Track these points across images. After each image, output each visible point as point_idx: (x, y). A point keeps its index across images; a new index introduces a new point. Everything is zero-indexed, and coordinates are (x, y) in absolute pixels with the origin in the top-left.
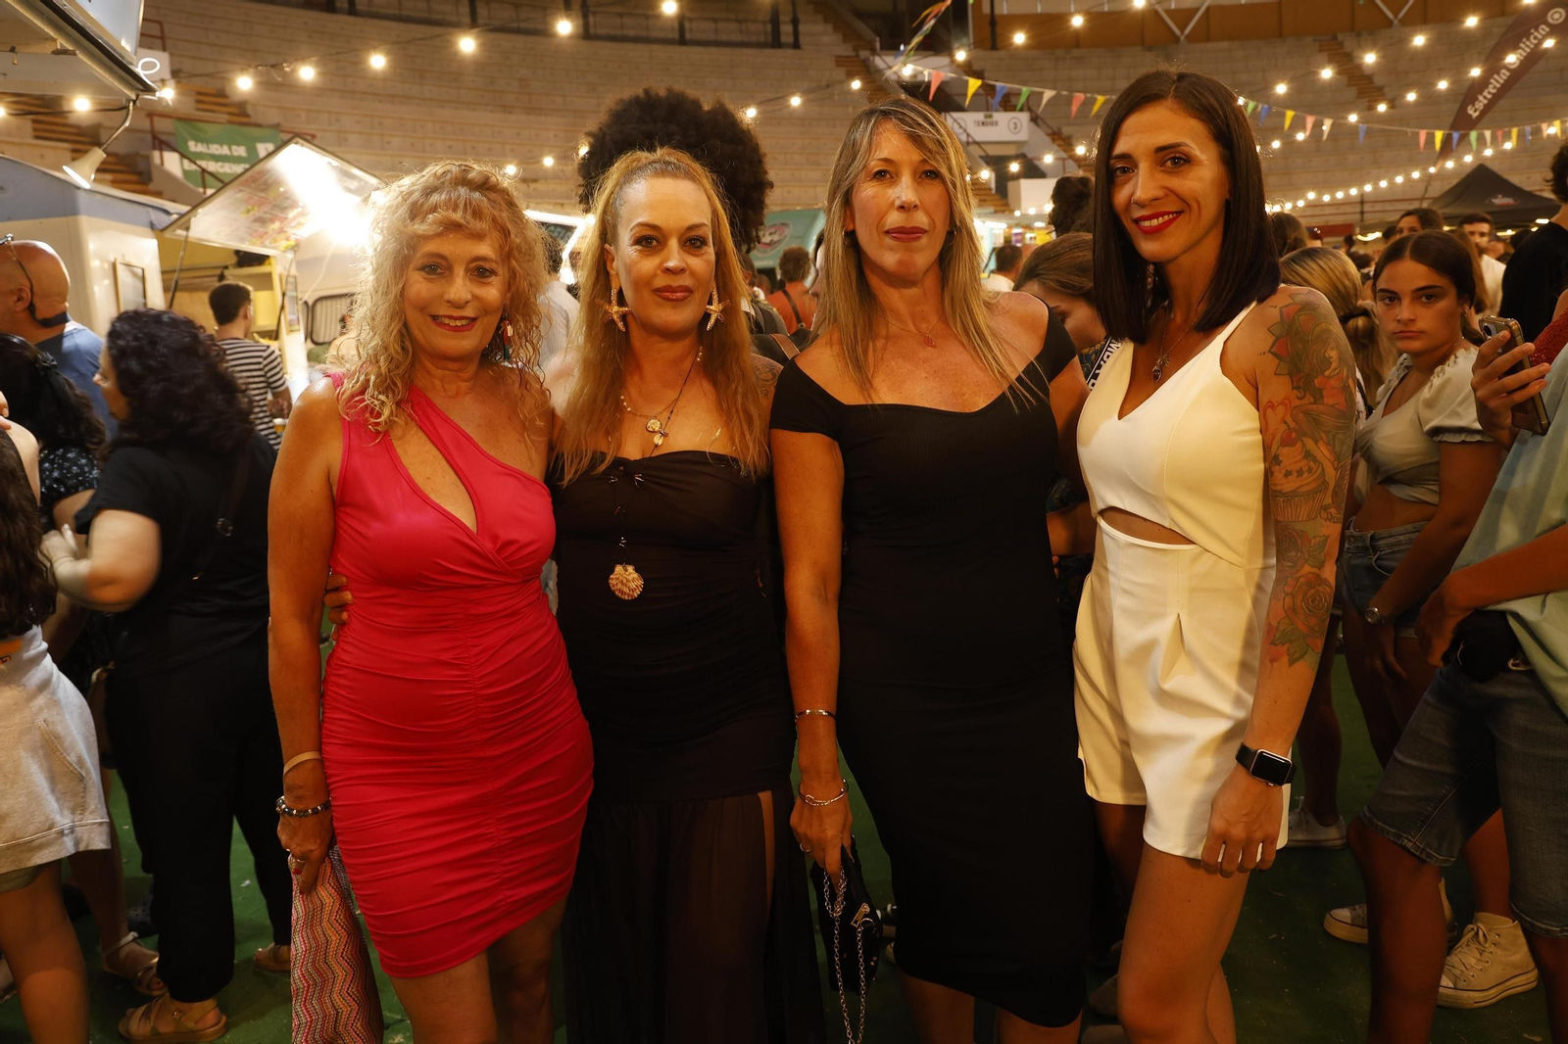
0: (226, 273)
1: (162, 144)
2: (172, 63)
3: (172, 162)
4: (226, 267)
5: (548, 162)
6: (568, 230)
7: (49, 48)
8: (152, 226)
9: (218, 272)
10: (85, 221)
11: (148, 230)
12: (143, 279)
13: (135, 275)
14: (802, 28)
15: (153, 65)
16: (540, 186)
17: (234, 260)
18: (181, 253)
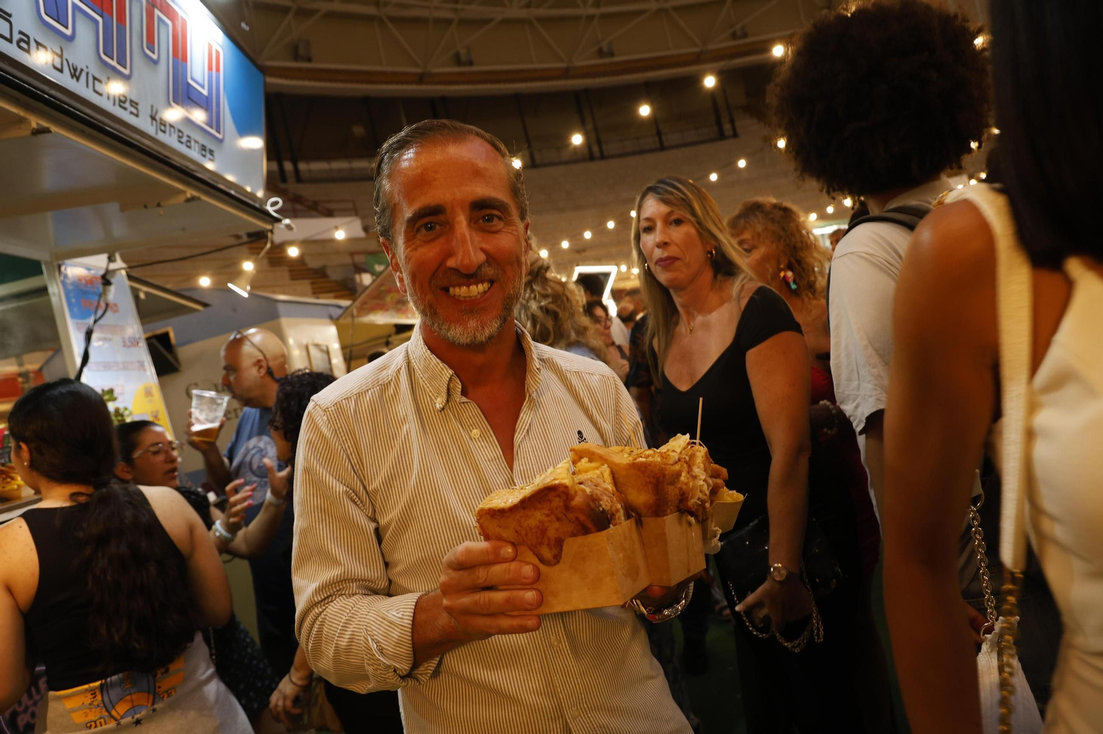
0: (390, 339)
1: (360, 269)
2: (362, 223)
3: (367, 279)
4: (390, 336)
5: (588, 235)
6: (607, 275)
7: (181, 198)
8: (331, 317)
9: (384, 340)
10: (285, 321)
11: (328, 321)
12: (328, 353)
13: (322, 351)
14: (737, 124)
15: (276, 203)
16: (588, 254)
17: (393, 330)
18: (351, 332)
